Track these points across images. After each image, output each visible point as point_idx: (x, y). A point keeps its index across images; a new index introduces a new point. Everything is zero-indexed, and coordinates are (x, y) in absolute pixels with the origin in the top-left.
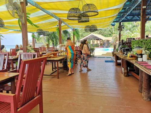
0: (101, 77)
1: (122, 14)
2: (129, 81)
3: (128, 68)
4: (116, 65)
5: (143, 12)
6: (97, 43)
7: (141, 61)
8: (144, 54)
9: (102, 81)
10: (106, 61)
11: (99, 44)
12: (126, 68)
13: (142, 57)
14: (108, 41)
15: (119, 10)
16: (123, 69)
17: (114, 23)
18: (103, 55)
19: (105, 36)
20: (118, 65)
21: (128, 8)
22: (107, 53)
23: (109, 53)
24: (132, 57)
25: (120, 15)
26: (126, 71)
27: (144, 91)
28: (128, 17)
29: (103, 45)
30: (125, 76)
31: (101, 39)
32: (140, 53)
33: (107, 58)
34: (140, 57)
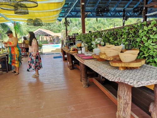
0: (47, 74)
1: (66, 9)
2: (74, 73)
3: (73, 61)
4: (64, 61)
5: (82, 8)
6: (47, 40)
7: (81, 53)
8: (83, 47)
9: (48, 77)
10: (55, 58)
11: (49, 41)
12: (71, 62)
13: (81, 50)
14: (58, 37)
15: (62, 4)
16: (69, 63)
17: (60, 18)
18: (52, 51)
19: (55, 32)
20: (65, 59)
21: (70, 3)
22: (57, 49)
23: (58, 49)
24: (74, 50)
25: (65, 10)
26: (71, 64)
27: (83, 80)
28: (73, 13)
29: (53, 41)
30: (71, 69)
31: (50, 35)
32: (79, 46)
33: (56, 55)
34: (80, 50)
